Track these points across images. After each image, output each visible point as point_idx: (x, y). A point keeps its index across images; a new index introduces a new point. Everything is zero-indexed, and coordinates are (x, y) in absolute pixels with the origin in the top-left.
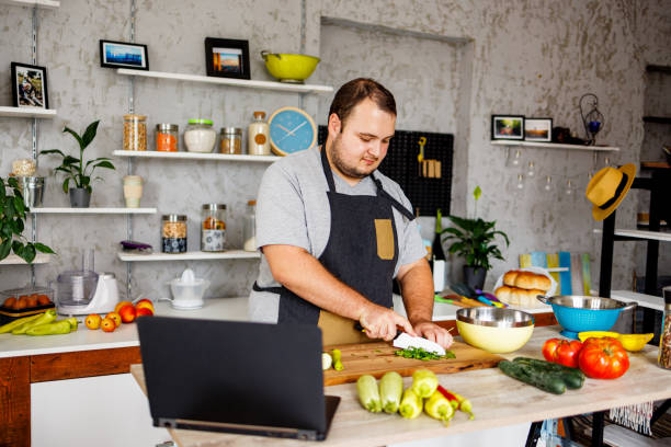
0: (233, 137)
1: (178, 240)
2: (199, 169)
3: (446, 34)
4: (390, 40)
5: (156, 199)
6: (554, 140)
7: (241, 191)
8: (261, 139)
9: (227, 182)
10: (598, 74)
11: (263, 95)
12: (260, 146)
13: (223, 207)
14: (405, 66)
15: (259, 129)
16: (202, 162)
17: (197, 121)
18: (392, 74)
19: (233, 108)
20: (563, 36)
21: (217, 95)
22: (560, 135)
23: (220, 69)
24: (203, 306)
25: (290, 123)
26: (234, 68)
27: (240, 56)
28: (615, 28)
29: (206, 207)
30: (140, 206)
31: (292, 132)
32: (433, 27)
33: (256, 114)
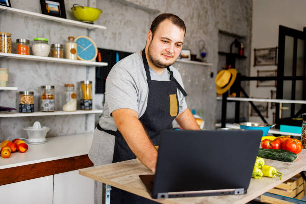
0: (59, 49)
1: (31, 105)
2: (37, 67)
3: (150, 7)
4: (124, 8)
5: (13, 83)
6: (192, 60)
7: (60, 80)
8: (73, 51)
9: (52, 75)
10: (204, 32)
11: (70, 28)
12: (73, 55)
13: (53, 87)
14: (131, 21)
15: (72, 46)
16: (39, 62)
17: (40, 39)
18: (125, 24)
19: (55, 34)
20: (192, 14)
21: (47, 27)
22: (194, 58)
23: (49, 12)
24: (46, 142)
25: (84, 45)
26: (56, 12)
27: (59, 6)
28: (209, 13)
29: (44, 87)
30: (7, 86)
31: (85, 50)
32: (144, 3)
33: (69, 38)
